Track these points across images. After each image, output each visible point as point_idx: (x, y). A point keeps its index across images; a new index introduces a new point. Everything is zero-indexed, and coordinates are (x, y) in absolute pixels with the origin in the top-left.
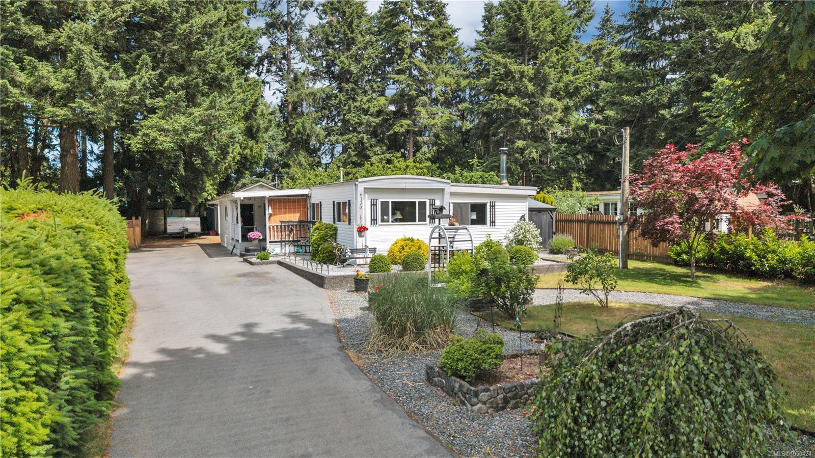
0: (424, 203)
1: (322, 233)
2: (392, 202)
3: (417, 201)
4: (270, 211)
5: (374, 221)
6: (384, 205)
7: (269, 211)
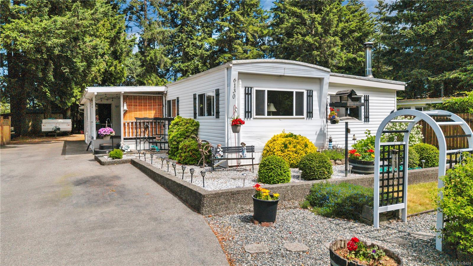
0: (302, 93)
1: (182, 129)
2: (268, 91)
3: (294, 91)
4: (126, 108)
5: (248, 113)
6: (260, 94)
7: (124, 107)
